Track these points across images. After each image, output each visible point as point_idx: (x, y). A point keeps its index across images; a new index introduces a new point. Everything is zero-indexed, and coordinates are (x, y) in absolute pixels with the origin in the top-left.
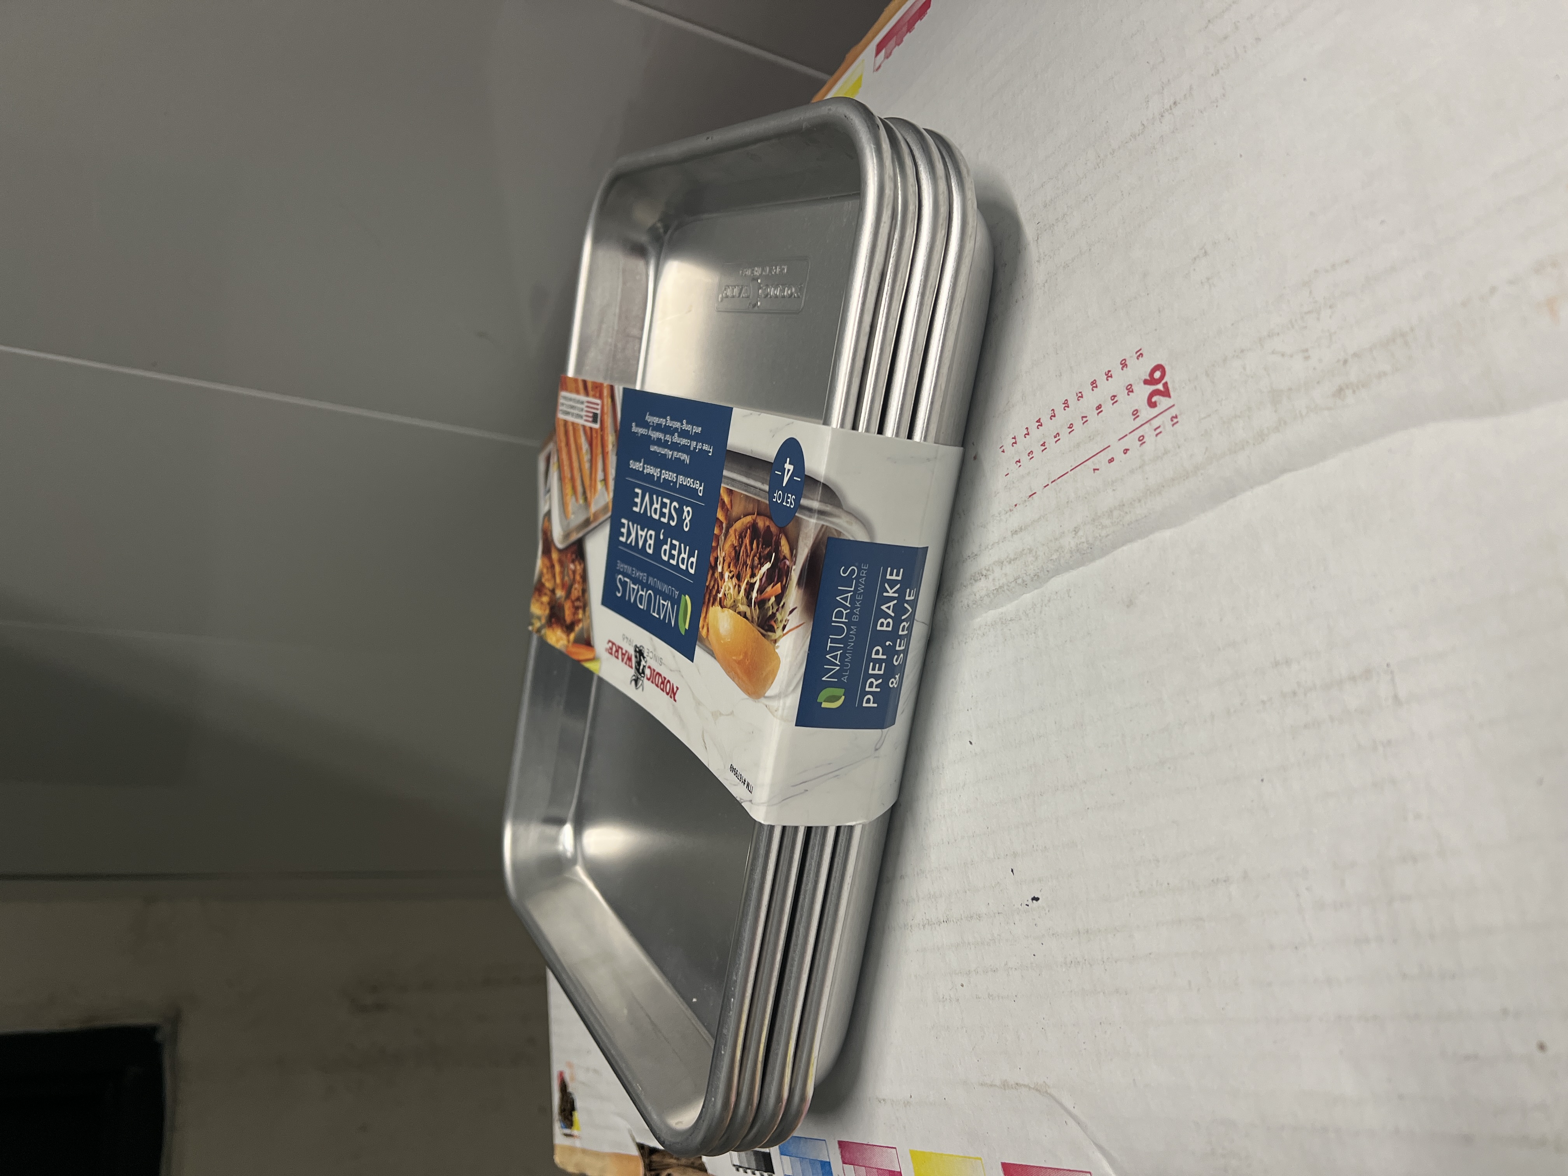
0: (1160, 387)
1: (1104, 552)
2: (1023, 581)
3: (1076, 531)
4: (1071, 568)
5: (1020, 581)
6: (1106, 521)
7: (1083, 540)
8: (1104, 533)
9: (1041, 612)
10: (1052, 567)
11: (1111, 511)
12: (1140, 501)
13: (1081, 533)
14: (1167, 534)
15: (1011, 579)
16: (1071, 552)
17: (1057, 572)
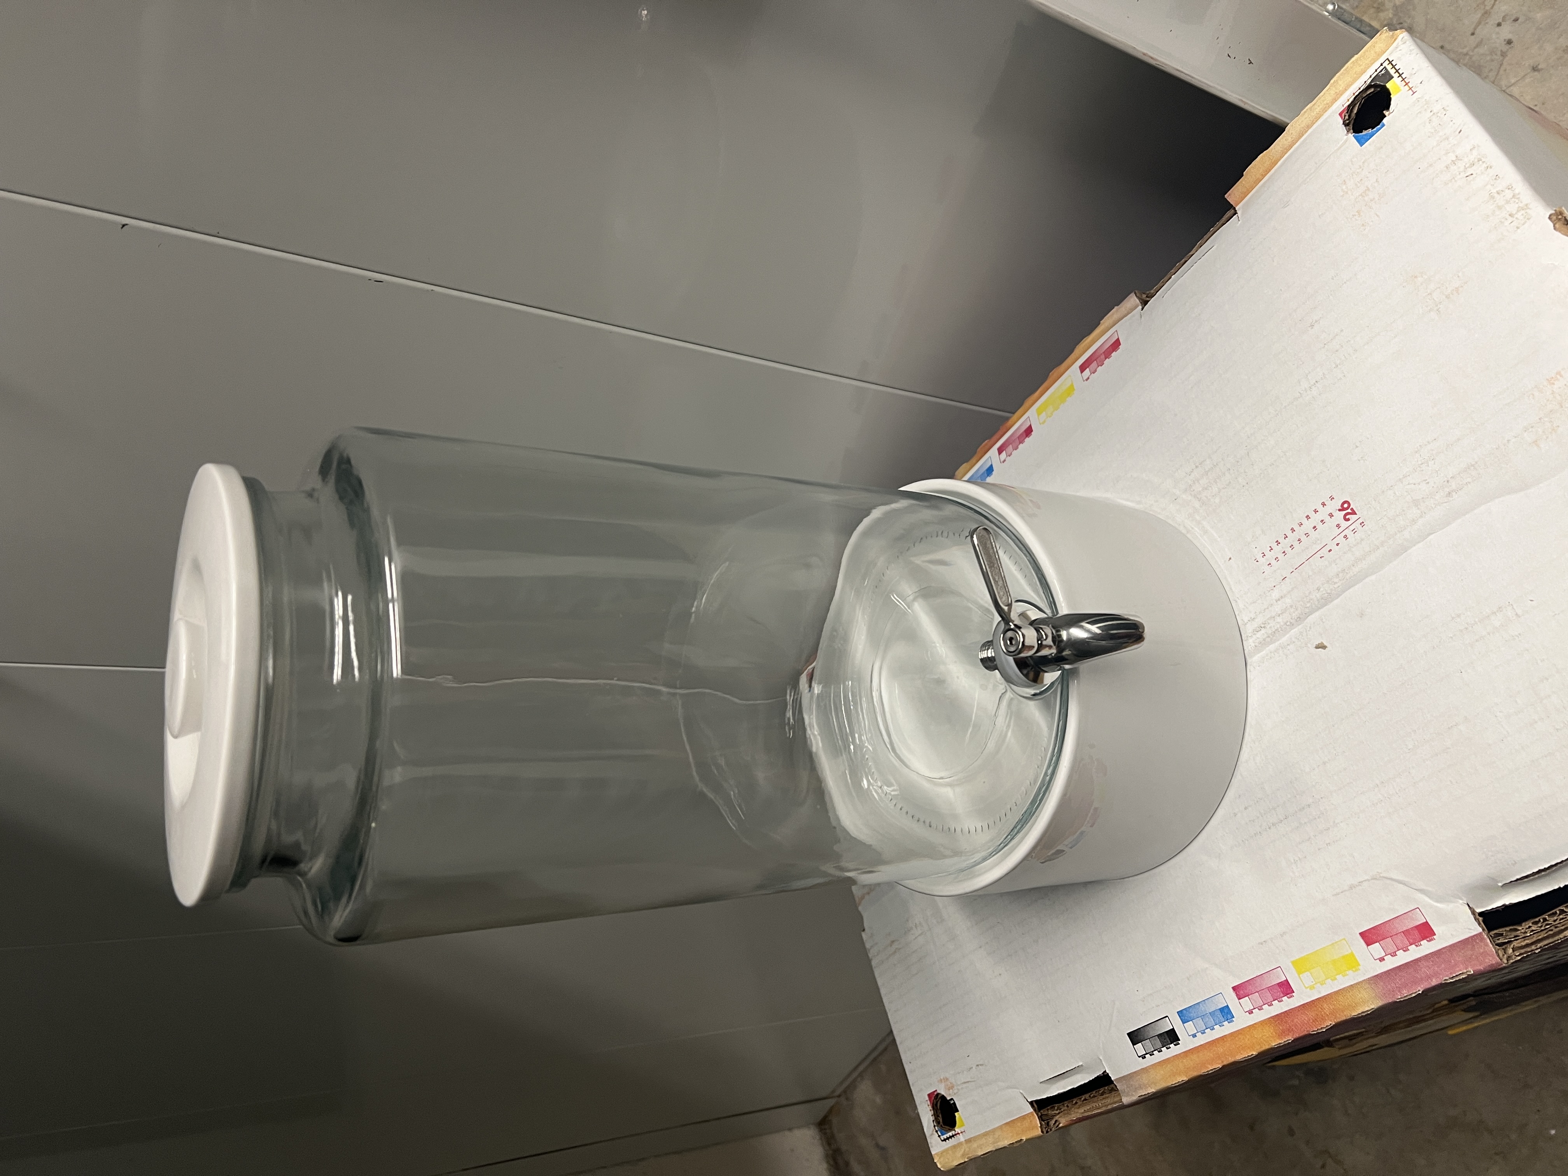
0: (1349, 511)
1: (1338, 596)
2: (1291, 623)
3: (1318, 589)
4: (1319, 608)
5: (1288, 623)
6: (1336, 580)
7: (1324, 592)
8: (1336, 586)
9: (1307, 635)
10: (1308, 611)
11: (1338, 575)
12: (1353, 566)
13: (1322, 589)
14: (1373, 577)
15: (1282, 624)
16: (1318, 600)
17: (1311, 613)
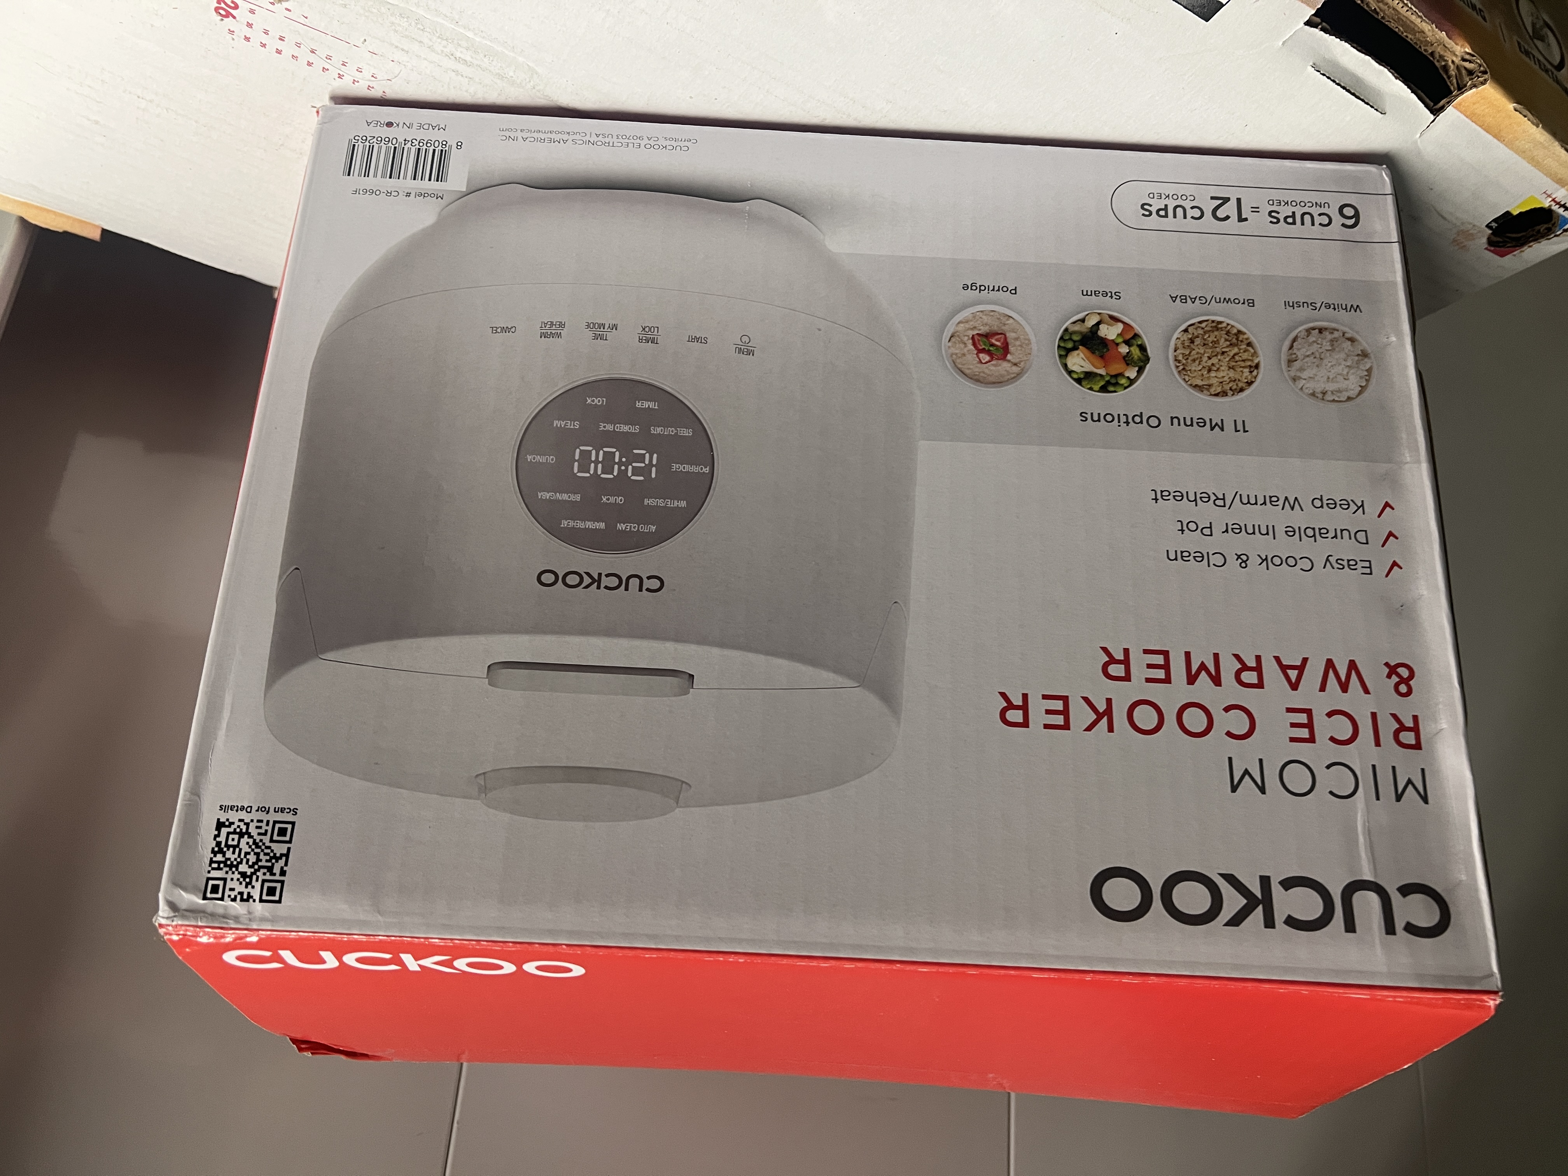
0: (223, 5)
2: (417, 23)
5: (421, 26)
